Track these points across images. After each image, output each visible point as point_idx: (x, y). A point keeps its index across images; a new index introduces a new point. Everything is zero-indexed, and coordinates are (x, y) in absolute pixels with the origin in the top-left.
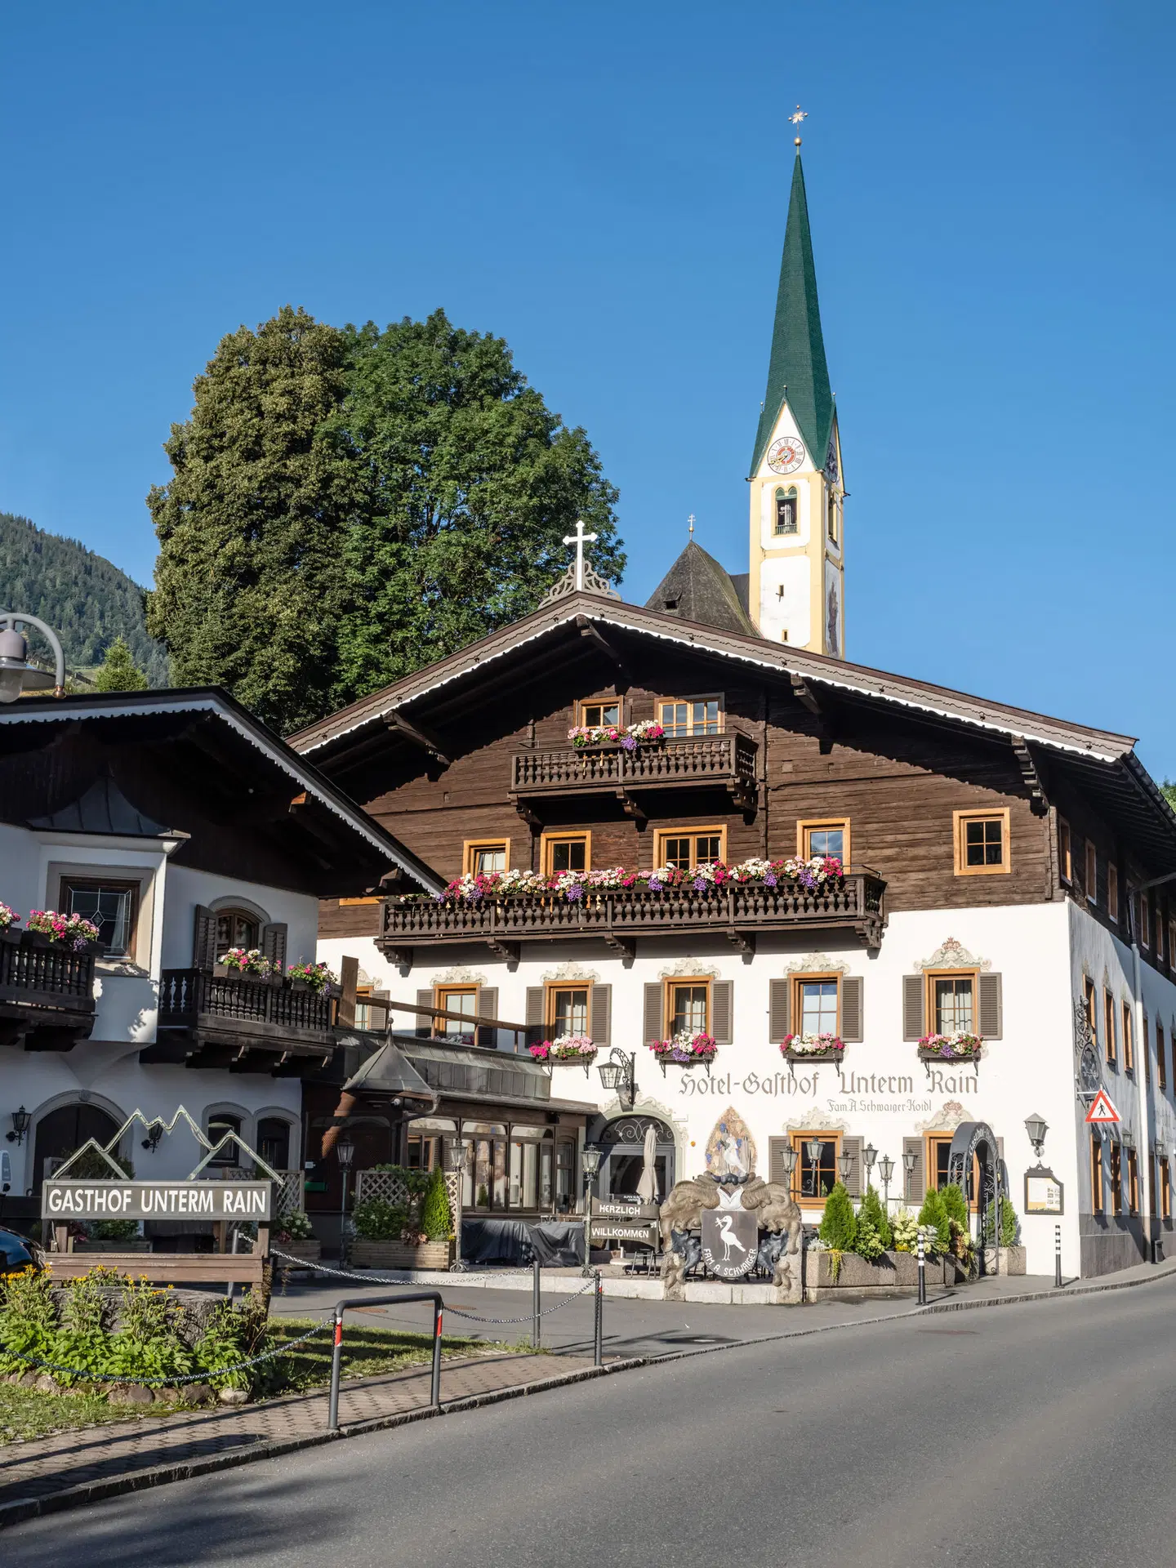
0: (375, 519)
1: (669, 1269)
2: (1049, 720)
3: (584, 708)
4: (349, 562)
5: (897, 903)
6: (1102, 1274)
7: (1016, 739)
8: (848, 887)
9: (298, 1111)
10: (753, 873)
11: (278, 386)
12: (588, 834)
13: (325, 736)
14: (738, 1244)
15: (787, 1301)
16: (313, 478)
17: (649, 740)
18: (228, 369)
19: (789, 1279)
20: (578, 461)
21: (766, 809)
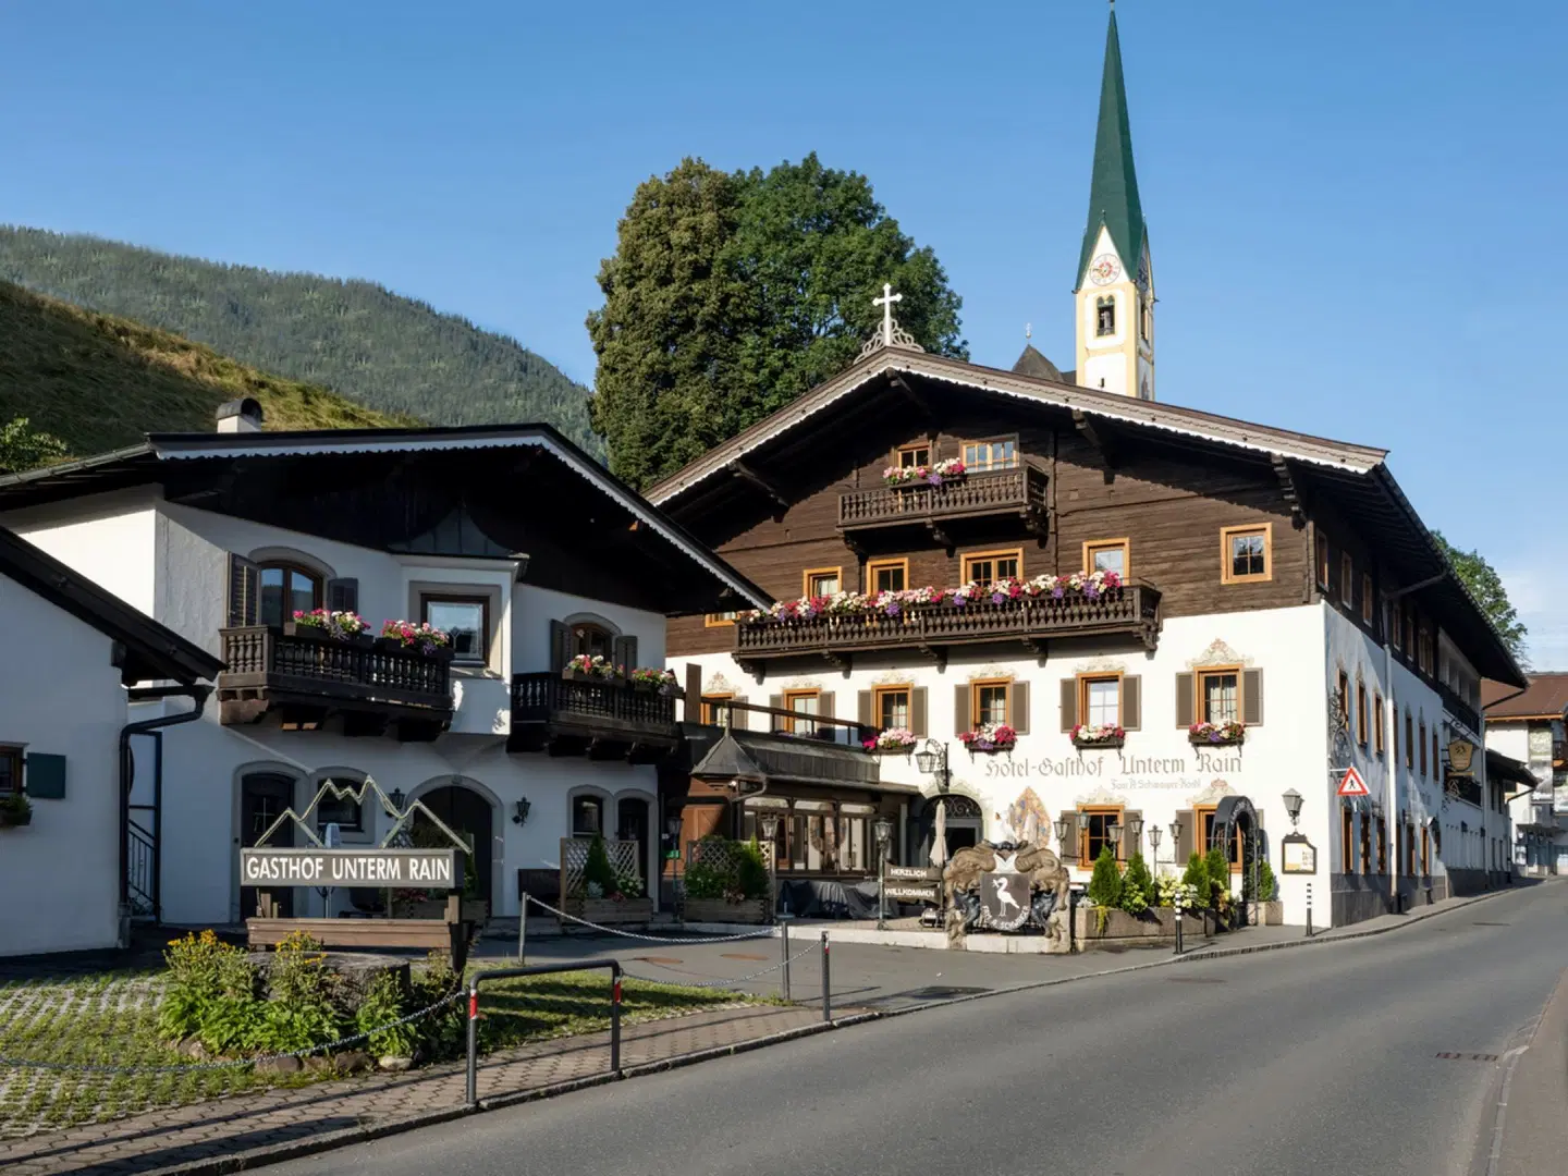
0: (765, 330)
1: (952, 923)
2: (1305, 438)
3: (900, 454)
4: (745, 366)
5: (1171, 611)
6: (1351, 923)
7: (1276, 458)
8: (1126, 597)
9: (655, 792)
10: (1043, 587)
11: (683, 222)
12: (905, 560)
13: (682, 484)
14: (1014, 902)
15: (1057, 950)
16: (713, 298)
17: (952, 476)
18: (643, 211)
19: (1058, 932)
20: (928, 275)
21: (1056, 533)
